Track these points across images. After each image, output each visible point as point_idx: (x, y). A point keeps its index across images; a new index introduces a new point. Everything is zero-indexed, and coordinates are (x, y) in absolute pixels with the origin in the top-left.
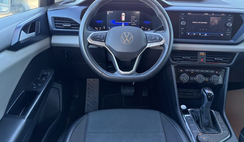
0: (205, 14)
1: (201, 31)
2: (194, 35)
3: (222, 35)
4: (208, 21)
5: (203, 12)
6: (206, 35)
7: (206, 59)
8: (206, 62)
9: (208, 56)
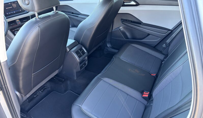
0: (9, 4)
1: (12, 11)
2: (10, 14)
3: (20, 10)
4: (12, 6)
5: (8, 3)
6: (14, 12)
7: (21, 22)
8: (21, 23)
9: (21, 21)
